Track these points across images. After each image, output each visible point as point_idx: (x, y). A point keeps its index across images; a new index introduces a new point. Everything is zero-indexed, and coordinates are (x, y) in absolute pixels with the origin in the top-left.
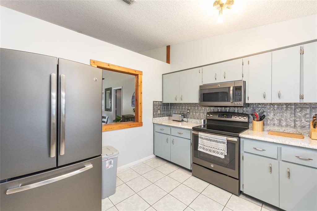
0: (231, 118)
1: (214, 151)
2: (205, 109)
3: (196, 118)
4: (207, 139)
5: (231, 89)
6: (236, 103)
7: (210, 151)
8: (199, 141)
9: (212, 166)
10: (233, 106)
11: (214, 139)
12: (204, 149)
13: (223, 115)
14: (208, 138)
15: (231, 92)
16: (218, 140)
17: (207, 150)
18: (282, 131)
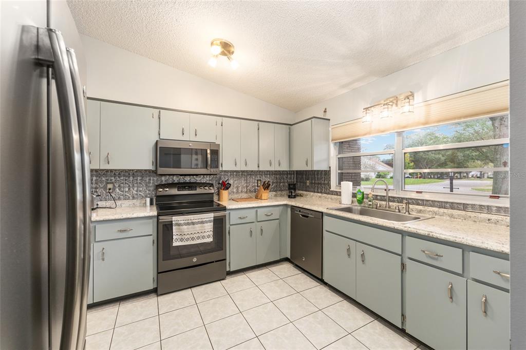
0: (196, 190)
1: (198, 238)
2: (150, 180)
3: (131, 198)
4: (188, 224)
5: (209, 152)
6: (212, 170)
7: (193, 239)
8: (174, 231)
9: (195, 260)
10: (209, 173)
11: (199, 220)
12: (182, 240)
13: (185, 187)
14: (190, 221)
15: (209, 156)
16: (204, 220)
17: (187, 240)
18: (240, 197)
